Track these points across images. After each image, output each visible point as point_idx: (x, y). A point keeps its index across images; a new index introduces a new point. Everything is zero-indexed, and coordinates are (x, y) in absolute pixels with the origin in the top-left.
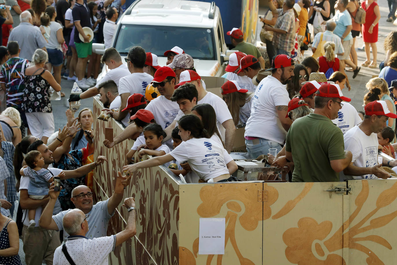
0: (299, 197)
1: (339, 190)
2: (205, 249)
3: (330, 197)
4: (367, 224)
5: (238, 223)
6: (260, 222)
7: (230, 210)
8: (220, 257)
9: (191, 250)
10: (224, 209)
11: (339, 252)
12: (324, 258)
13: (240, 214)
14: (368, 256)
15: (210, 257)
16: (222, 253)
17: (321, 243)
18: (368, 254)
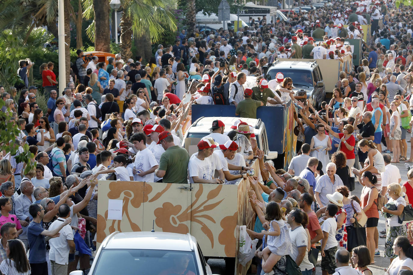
0: (164, 191)
1: (186, 188)
2: (111, 217)
3: (181, 192)
4: (202, 208)
5: (130, 203)
6: (142, 204)
7: (125, 196)
8: (119, 221)
9: (104, 216)
10: (122, 195)
11: (185, 223)
12: (177, 226)
13: (131, 198)
14: (202, 226)
15: (114, 221)
16: (121, 219)
17: (175, 217)
18: (202, 225)
